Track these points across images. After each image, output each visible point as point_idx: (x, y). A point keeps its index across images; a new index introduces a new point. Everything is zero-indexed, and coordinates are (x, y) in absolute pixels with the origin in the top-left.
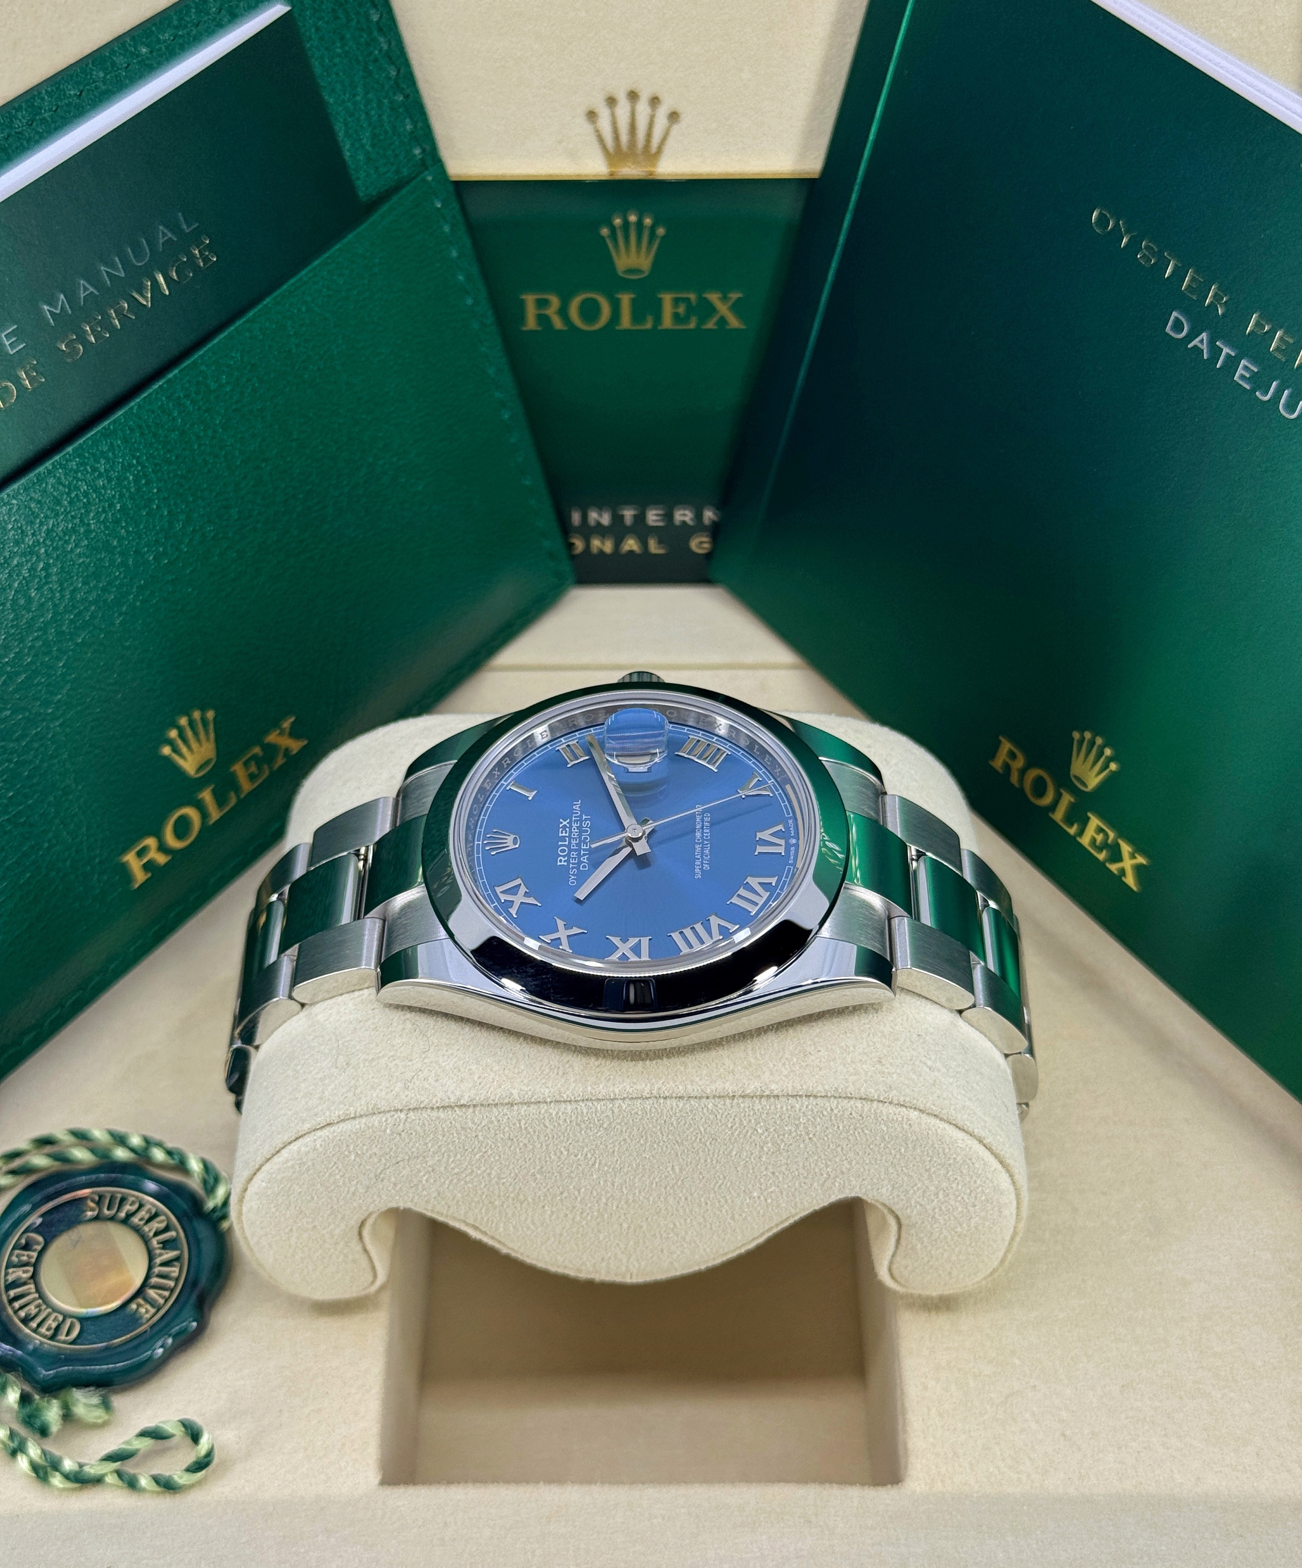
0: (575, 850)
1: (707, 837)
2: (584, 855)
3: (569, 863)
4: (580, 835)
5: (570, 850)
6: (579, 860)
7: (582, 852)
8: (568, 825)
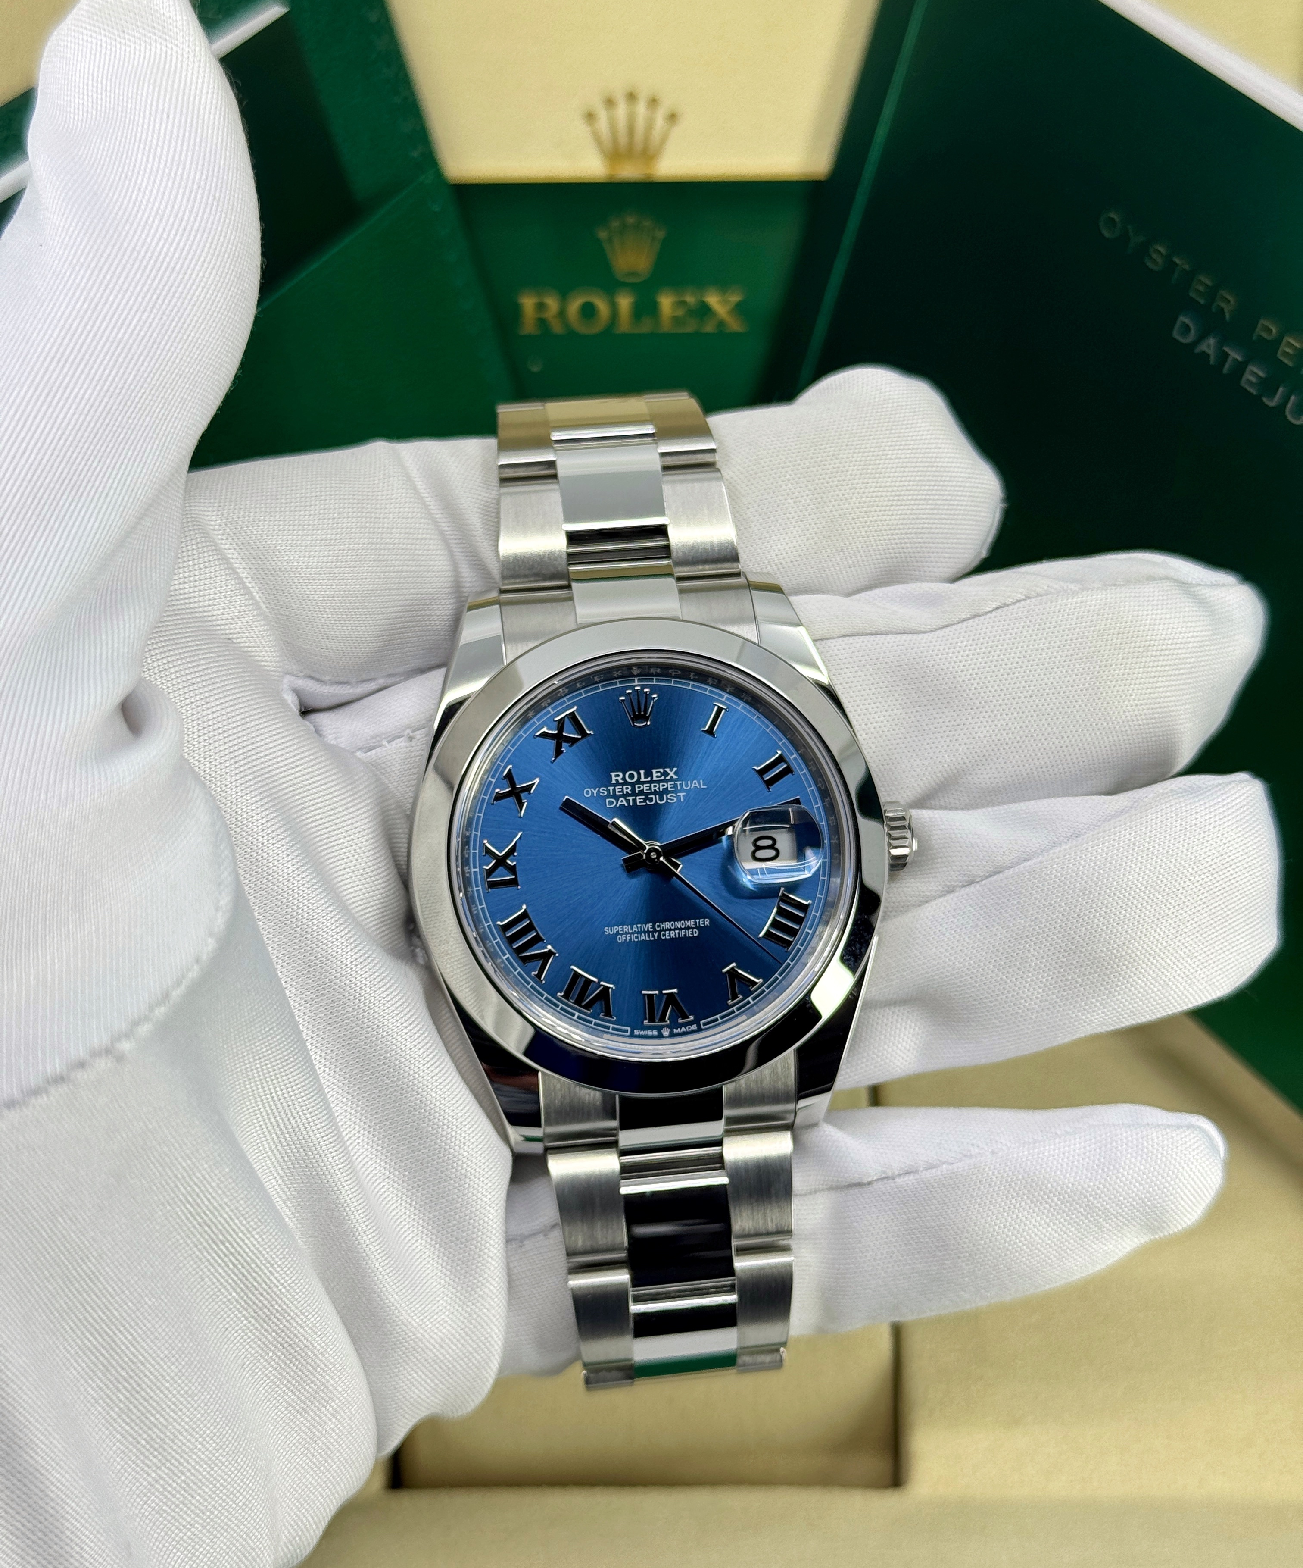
0: (633, 790)
1: (664, 935)
2: (628, 801)
3: (615, 785)
4: (655, 793)
5: (633, 785)
6: (620, 796)
7: (631, 798)
8: (668, 778)
